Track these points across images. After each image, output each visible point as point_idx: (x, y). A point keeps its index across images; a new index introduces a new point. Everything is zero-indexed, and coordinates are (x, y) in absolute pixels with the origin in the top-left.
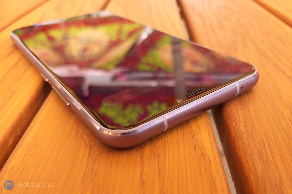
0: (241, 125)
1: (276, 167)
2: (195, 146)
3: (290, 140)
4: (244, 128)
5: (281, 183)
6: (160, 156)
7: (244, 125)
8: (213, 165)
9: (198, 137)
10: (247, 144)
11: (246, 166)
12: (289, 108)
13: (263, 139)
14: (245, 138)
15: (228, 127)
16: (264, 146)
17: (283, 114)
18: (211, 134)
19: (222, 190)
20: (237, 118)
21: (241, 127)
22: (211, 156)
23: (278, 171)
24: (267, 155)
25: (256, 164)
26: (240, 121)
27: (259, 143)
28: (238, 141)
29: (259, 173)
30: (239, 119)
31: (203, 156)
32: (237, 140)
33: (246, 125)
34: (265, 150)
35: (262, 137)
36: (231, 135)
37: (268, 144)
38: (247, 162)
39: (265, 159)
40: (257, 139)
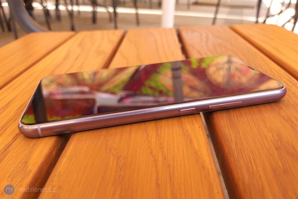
0: (233, 144)
1: (259, 177)
2: (197, 160)
3: (271, 156)
4: (235, 147)
5: (263, 189)
6: (170, 166)
7: (235, 144)
8: (211, 174)
9: (199, 153)
10: (237, 159)
11: (236, 176)
12: (272, 132)
13: (250, 155)
14: (236, 154)
15: (223, 146)
16: (251, 161)
17: (266, 136)
18: (209, 151)
19: (218, 193)
20: (230, 139)
21: (232, 146)
22: (210, 167)
23: (261, 180)
24: (252, 168)
25: (244, 174)
26: (232, 141)
27: (246, 158)
28: (231, 157)
29: (246, 181)
30: (231, 139)
31: (203, 167)
32: (229, 156)
33: (236, 144)
34: (251, 164)
35: (249, 154)
36: (225, 152)
37: (253, 159)
38: (237, 172)
39: (251, 171)
40: (245, 156)
